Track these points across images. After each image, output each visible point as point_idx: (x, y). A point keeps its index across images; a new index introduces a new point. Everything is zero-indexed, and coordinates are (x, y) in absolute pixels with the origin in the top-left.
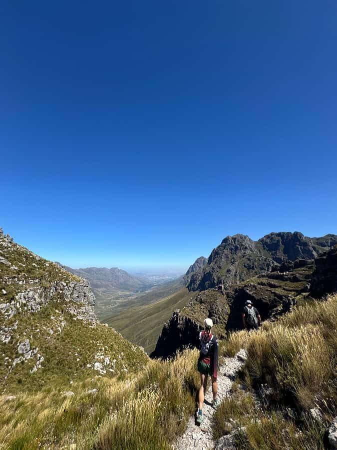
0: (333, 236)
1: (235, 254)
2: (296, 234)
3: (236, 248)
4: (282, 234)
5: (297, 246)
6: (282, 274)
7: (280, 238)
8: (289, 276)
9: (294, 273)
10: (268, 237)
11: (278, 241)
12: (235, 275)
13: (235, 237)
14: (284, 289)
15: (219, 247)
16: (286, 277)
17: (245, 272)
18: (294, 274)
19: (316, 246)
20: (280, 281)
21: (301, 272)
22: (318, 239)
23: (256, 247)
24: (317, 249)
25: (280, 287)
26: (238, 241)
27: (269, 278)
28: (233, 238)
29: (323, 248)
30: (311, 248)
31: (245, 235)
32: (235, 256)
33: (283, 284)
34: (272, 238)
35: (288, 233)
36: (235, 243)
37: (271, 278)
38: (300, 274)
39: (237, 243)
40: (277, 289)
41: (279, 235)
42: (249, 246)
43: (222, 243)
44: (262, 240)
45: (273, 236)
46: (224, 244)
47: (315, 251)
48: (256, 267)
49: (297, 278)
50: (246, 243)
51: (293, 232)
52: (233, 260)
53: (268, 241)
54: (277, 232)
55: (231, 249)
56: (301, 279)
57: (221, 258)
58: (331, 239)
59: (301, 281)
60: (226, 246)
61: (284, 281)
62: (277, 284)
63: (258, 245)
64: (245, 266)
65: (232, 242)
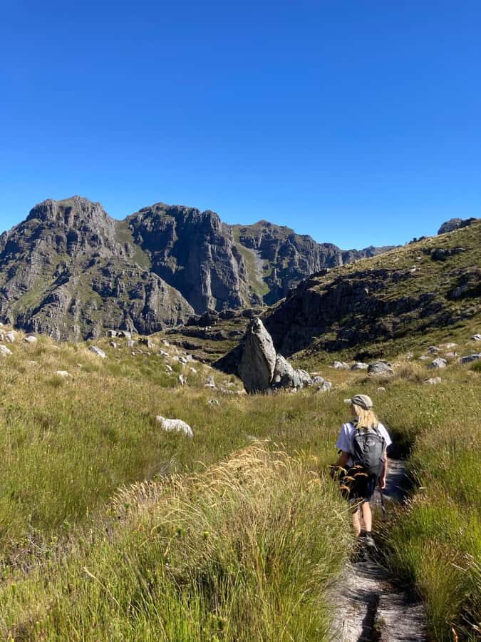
0: (268, 225)
1: (68, 253)
2: (207, 217)
3: (72, 237)
4: (179, 209)
5: (206, 243)
6: (203, 329)
7: (173, 219)
8: (212, 333)
9: (218, 328)
10: (148, 213)
11: (169, 226)
12: (70, 311)
13: (67, 204)
14: (205, 351)
15: (20, 228)
16: (208, 333)
17: (94, 303)
18: (218, 330)
19: (239, 246)
20: (200, 340)
21: (227, 327)
22: (244, 230)
23: (119, 236)
24: (239, 253)
25: (200, 347)
26: (77, 217)
27: (184, 335)
28: (61, 208)
29: (248, 249)
30: (230, 252)
31: (94, 201)
32: (67, 260)
33: (203, 343)
34: (158, 217)
35: (193, 210)
36: (67, 222)
37: (187, 336)
38: (225, 330)
39: (71, 221)
40: (196, 351)
41: (172, 211)
42: (102, 234)
43: (29, 218)
44: (133, 220)
45: (161, 213)
46: (36, 220)
47: (235, 256)
48: (121, 291)
49: (221, 335)
50: (96, 224)
51: (201, 212)
52: (60, 270)
53: (148, 222)
54: (171, 204)
55: (58, 239)
56: (225, 336)
57: (29, 261)
58: (264, 231)
59: (226, 339)
60: (41, 228)
61: (205, 339)
62: (196, 344)
63: (124, 231)
64: (95, 288)
65: (58, 218)
